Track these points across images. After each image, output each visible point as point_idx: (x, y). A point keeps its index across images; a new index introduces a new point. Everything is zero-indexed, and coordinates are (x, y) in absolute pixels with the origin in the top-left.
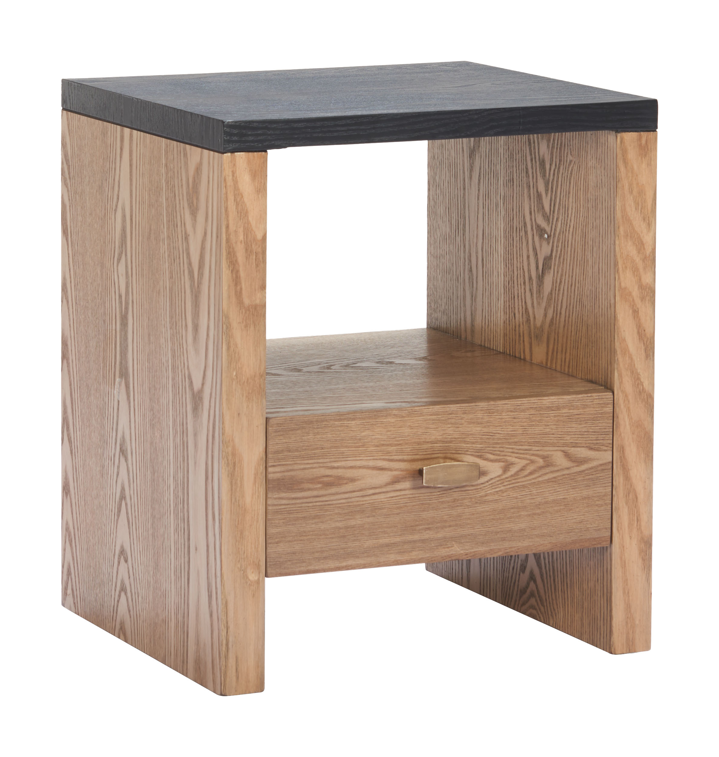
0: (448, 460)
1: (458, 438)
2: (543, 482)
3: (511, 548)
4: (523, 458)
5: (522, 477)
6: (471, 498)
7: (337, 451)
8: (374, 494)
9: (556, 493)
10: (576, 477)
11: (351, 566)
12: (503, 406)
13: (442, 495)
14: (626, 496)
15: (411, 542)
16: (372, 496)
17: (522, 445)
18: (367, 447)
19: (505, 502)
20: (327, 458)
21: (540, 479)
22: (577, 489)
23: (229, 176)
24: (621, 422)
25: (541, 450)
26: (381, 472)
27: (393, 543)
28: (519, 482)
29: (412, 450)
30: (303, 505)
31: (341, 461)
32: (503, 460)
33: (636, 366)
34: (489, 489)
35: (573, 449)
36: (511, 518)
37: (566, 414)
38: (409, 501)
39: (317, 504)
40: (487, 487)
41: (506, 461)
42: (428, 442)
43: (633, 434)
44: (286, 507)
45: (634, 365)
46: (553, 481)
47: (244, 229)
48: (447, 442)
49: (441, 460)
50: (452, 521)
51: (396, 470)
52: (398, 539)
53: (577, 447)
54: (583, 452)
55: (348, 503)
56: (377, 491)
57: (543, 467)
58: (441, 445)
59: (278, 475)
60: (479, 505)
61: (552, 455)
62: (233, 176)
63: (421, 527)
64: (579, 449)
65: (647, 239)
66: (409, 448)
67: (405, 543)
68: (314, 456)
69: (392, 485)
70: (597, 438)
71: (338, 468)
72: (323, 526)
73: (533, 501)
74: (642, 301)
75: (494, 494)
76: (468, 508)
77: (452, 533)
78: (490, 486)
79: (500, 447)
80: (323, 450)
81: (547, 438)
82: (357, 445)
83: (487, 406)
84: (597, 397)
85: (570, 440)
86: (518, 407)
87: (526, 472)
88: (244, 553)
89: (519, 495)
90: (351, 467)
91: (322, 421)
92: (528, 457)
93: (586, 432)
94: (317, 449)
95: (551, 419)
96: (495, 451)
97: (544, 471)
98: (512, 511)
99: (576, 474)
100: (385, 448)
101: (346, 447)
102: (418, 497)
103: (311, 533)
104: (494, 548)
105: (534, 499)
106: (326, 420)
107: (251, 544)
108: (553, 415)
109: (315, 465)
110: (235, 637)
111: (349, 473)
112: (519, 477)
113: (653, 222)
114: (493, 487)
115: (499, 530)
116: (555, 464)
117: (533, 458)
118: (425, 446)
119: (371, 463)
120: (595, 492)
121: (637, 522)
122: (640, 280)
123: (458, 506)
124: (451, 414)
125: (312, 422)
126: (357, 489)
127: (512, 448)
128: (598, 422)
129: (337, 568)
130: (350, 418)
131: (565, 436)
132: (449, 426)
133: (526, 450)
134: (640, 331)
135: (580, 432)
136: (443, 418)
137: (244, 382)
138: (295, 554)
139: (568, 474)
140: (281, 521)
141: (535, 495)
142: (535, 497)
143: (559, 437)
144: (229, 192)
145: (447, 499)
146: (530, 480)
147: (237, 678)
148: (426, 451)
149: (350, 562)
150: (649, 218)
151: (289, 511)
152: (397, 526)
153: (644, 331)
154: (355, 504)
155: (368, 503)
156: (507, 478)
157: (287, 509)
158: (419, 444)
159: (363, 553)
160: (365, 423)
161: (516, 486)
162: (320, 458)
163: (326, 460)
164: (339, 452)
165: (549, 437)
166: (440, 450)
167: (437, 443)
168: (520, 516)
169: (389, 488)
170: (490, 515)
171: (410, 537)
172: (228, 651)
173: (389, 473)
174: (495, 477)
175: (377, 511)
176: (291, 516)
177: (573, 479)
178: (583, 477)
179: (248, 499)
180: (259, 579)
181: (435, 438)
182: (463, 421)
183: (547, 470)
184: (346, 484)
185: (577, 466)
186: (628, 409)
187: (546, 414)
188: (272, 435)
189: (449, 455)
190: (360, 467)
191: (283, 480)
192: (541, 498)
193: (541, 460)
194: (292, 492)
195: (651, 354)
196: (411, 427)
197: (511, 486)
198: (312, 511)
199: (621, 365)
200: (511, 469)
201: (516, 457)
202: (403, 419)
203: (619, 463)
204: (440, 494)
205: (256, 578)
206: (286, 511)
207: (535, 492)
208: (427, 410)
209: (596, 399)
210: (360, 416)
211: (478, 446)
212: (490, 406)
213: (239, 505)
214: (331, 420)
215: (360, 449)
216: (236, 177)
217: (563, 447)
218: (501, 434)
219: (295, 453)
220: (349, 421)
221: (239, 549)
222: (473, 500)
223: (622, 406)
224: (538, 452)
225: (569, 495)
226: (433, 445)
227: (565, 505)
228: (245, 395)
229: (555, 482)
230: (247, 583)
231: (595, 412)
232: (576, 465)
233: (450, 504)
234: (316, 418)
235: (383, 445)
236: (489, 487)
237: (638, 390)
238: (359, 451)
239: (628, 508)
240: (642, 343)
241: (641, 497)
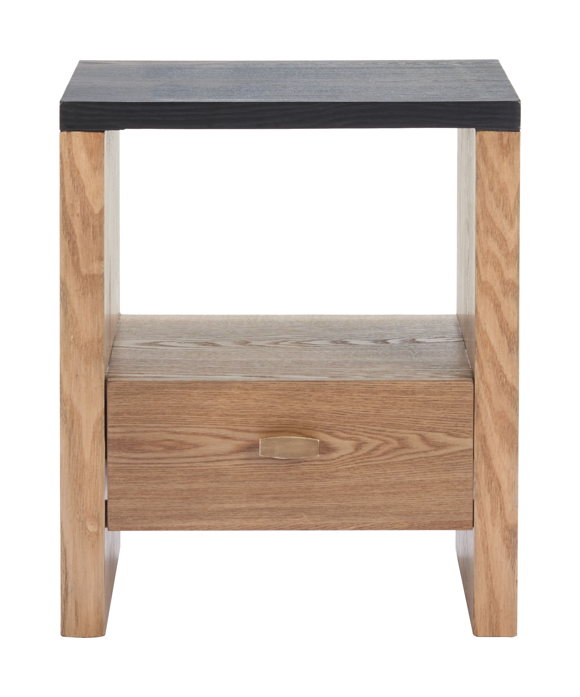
1: (306, 414)
2: (397, 463)
3: (364, 523)
4: (377, 439)
5: (375, 457)
6: (320, 472)
7: (179, 417)
8: (218, 461)
9: (412, 475)
10: (434, 461)
11: (194, 527)
12: (354, 387)
13: (290, 468)
14: (488, 484)
15: (256, 509)
16: (215, 463)
17: (375, 426)
18: (210, 416)
19: (357, 479)
20: (168, 423)
21: (395, 460)
22: (435, 473)
23: (65, 153)
24: (482, 412)
25: (395, 432)
26: (226, 441)
27: (239, 509)
28: (372, 461)
29: (257, 422)
30: (145, 465)
31: (183, 427)
32: (355, 439)
33: (498, 358)
34: (340, 465)
35: (430, 433)
36: (363, 494)
37: (422, 399)
38: (255, 470)
39: (159, 465)
40: (337, 463)
41: (358, 440)
42: (274, 416)
43: (496, 424)
44: (127, 466)
45: (497, 357)
46: (409, 463)
47: (80, 203)
48: (294, 417)
50: (301, 492)
51: (240, 440)
52: (243, 506)
53: (435, 432)
54: (441, 438)
55: (191, 467)
56: (221, 458)
57: (398, 448)
58: (288, 419)
59: (118, 436)
60: (329, 480)
61: (408, 438)
62: (69, 153)
63: (268, 496)
64: (437, 434)
65: (510, 235)
66: (255, 420)
67: (250, 509)
68: (155, 420)
69: (237, 453)
70: (457, 424)
71: (179, 433)
72: (165, 487)
73: (387, 480)
74: (504, 296)
75: (346, 471)
76: (318, 482)
77: (301, 504)
78: (342, 462)
79: (351, 426)
80: (164, 416)
81: (402, 421)
82: (199, 413)
83: (337, 386)
84: (456, 385)
85: (427, 424)
86: (370, 389)
87: (379, 452)
88: (83, 505)
89: (372, 473)
90: (194, 434)
91: (163, 388)
92: (382, 437)
93: (444, 418)
94: (158, 413)
95: (406, 403)
96: (346, 429)
97: (399, 452)
98: (365, 488)
99: (434, 458)
100: (228, 418)
101: (188, 414)
102: (265, 467)
103: (153, 492)
104: (346, 522)
106: (167, 388)
107: (91, 498)
108: (408, 399)
109: (156, 429)
110: (74, 583)
111: (192, 439)
112: (371, 456)
113: (516, 219)
114: (344, 464)
115: (351, 505)
116: (410, 446)
117: (386, 439)
118: (272, 419)
119: (215, 431)
120: (455, 477)
121: (501, 510)
122: (502, 275)
123: (307, 479)
124: (298, 390)
125: (152, 388)
126: (200, 455)
127: (364, 428)
128: (457, 409)
129: (180, 527)
130: (192, 387)
131: (422, 420)
132: (296, 402)
133: (379, 431)
134: (503, 325)
135: (438, 417)
136: (290, 394)
137: (82, 346)
138: (137, 510)
139: (425, 458)
140: (122, 479)
141: (390, 475)
142: (389, 477)
143: (415, 421)
144: (65, 168)
145: (296, 471)
146: (384, 460)
147: (77, 621)
148: (272, 424)
149: (194, 523)
150: (511, 215)
151: (129, 470)
152: (242, 493)
153: (507, 325)
154: (198, 468)
155: (212, 469)
156: (359, 456)
157: (129, 468)
158: (264, 417)
159: (207, 516)
160: (208, 393)
161: (369, 465)
162: (161, 422)
163: (167, 425)
164: (181, 418)
165: (404, 420)
166: (287, 425)
167: (283, 417)
168: (374, 493)
169: (232, 457)
170: (341, 490)
171: (257, 505)
172: (67, 595)
173: (234, 442)
174: (347, 455)
175: (221, 477)
176: (132, 475)
177: (431, 462)
178: (442, 461)
179: (87, 456)
180: (98, 531)
181: (282, 413)
182: (311, 398)
183: (403, 451)
184: (189, 449)
185: (435, 450)
186: (490, 400)
187: (400, 397)
188: (112, 398)
190: (203, 434)
191: (123, 440)
192: (396, 478)
193: (396, 442)
194: (133, 452)
195: (515, 348)
196: (257, 401)
197: (364, 464)
198: (153, 472)
199: (482, 356)
200: (363, 448)
201: (369, 437)
202: (247, 392)
203: (480, 452)
204: (287, 466)
205: (96, 530)
206: (127, 470)
207: (389, 471)
208: (273, 385)
209: (455, 387)
210: (202, 386)
211: (327, 423)
212: (339, 386)
213: (77, 460)
214: (172, 387)
215: (203, 417)
216: (73, 154)
217: (419, 430)
218: (352, 413)
219: (135, 416)
220: (191, 390)
221: (77, 501)
222: (323, 474)
223: (483, 396)
224: (393, 434)
225: (426, 477)
226: (279, 419)
227: (422, 487)
228: (83, 358)
229: (411, 463)
230: (86, 533)
231: (454, 399)
232: (434, 449)
233: (298, 476)
234: (157, 384)
235: (227, 415)
236: (339, 463)
237: (501, 382)
238: (202, 419)
239: (491, 496)
240: (505, 336)
241: (505, 486)
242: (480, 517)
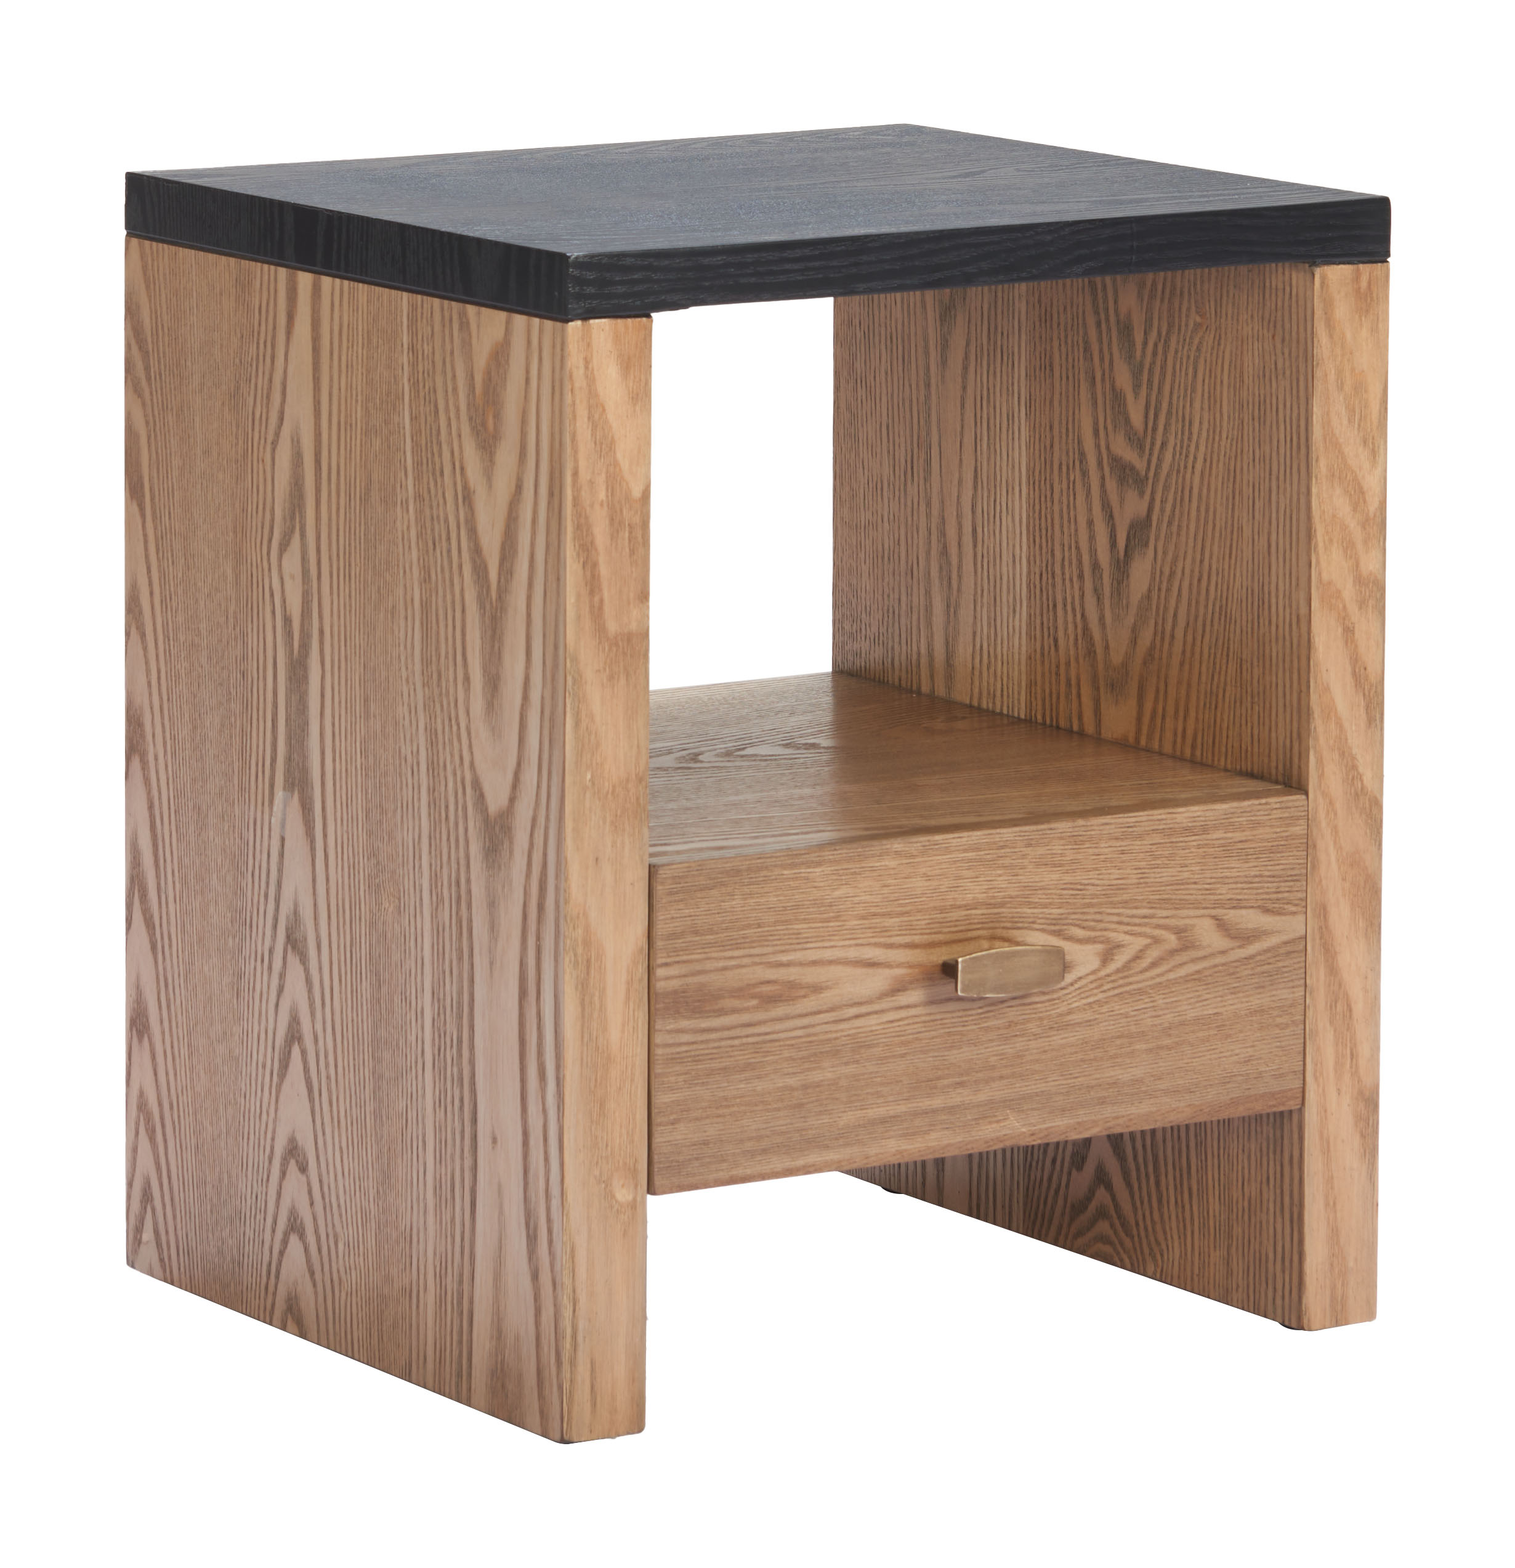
0: (997, 943)
1: (1017, 896)
2: (1175, 982)
3: (1117, 1118)
4: (1140, 934)
5: (1137, 973)
6: (1041, 1019)
7: (787, 929)
8: (857, 1017)
9: (1201, 1004)
10: (1238, 970)
11: (813, 1165)
12: (1102, 828)
13: (986, 1015)
14: (1331, 1007)
15: (927, 1113)
16: (853, 1021)
17: (1136, 908)
18: (844, 921)
19: (1104, 1024)
20: (768, 946)
21: (1172, 976)
22: (1241, 995)
23: (578, 368)
24: (1322, 857)
25: (1173, 917)
26: (870, 971)
27: (894, 1117)
28: (1131, 983)
29: (929, 924)
30: (723, 1043)
31: (795, 950)
32: (1102, 939)
33: (1349, 741)
34: (1075, 999)
35: (1232, 911)
36: (1115, 1056)
37: (1222, 842)
38: (923, 1029)
39: (750, 1040)
40: (1070, 996)
41: (1107, 941)
42: (960, 907)
43: (1344, 879)
44: (691, 1048)
45: (1346, 739)
46: (1195, 980)
47: (607, 477)
48: (994, 906)
49: (985, 944)
50: (1006, 1066)
51: (899, 965)
52: (902, 1108)
53: (1241, 908)
54: (1250, 919)
55: (809, 1035)
56: (863, 1009)
57: (1176, 951)
58: (985, 911)
59: (675, 984)
60: (1055, 1033)
61: (1194, 926)
62: (587, 368)
63: (946, 1082)
64: (1243, 912)
65: (1370, 482)
66: (925, 919)
67: (916, 1114)
68: (743, 941)
69: (893, 996)
70: (1278, 888)
71: (788, 964)
72: (760, 1086)
73: (1157, 1021)
74: (1360, 608)
75: (1085, 1010)
76: (1036, 1039)
77: (1006, 1091)
78: (1078, 992)
79: (1096, 913)
80: (759, 930)
81: (1184, 892)
82: (825, 916)
83: (1071, 830)
84: (1278, 806)
85: (1228, 893)
86: (1130, 830)
87: (1145, 963)
88: (607, 1146)
89: (1131, 1009)
90: (814, 963)
91: (760, 869)
92: (1148, 930)
93: (1256, 876)
94: (749, 926)
95: (1192, 853)
96: (1086, 920)
97: (1179, 959)
98: (1118, 1042)
99: (1239, 963)
100: (878, 921)
101: (805, 921)
102: (941, 1019)
103: (738, 1100)
104: (1085, 1119)
105: (1159, 1016)
106: (766, 867)
107: (621, 1127)
108: (1195, 844)
109: (746, 961)
110: (590, 1321)
111: (811, 976)
112: (1130, 972)
113: (1382, 447)
114: (1083, 995)
115: (1094, 1082)
116: (1198, 943)
117: (1158, 932)
118: (955, 915)
119: (853, 954)
120: (1273, 998)
121: (1352, 1059)
122: (1357, 565)
123: (1016, 1036)
124: (1002, 847)
125: (738, 872)
126: (825, 1007)
127: (1118, 915)
128: (1279, 855)
129: (788, 1170)
130: (813, 862)
131: (1219, 886)
132: (999, 872)
133: (1145, 917)
134: (1357, 670)
135: (1246, 877)
136: (988, 856)
137: (608, 793)
138: (708, 1144)
139: (1223, 965)
140: (681, 1078)
141: (1162, 1009)
142: (1161, 1013)
143: (1207, 890)
144: (578, 402)
145: (996, 1022)
146: (1152, 978)
147: (594, 1404)
148: (956, 926)
149: (813, 1158)
150: (1373, 438)
151: (694, 1056)
152: (901, 1081)
153: (1365, 669)
154: (822, 1037)
155: (846, 1036)
156: (1108, 975)
157: (693, 1053)
158: (942, 910)
159: (837, 1139)
160: (841, 872)
161: (1126, 992)
162: (754, 945)
163: (765, 950)
164: (791, 932)
165: (1187, 889)
166: (982, 923)
167: (976, 909)
168: (1133, 1052)
169: (884, 1004)
170: (1076, 1053)
171: (926, 1103)
172: (575, 1350)
173: (887, 972)
174: (1088, 975)
175: (863, 1051)
176: (699, 1067)
177: (1233, 973)
178: (1252, 969)
179: (615, 1034)
180: (638, 1200)
181: (974, 898)
182: (1026, 862)
183: (1184, 956)
184: (804, 997)
185: (1240, 947)
186: (1335, 830)
187: (1182, 842)
188: (664, 901)
189: (999, 932)
190: (831, 962)
191: (684, 992)
192: (1172, 1015)
193: (1173, 937)
194: (701, 1017)
195: (1378, 716)
196: (928, 877)
197: (1116, 991)
198: (740, 1055)
199: (1322, 740)
200: (1116, 958)
201: (1126, 933)
202: (912, 861)
203: (1318, 941)
204: (981, 1013)
205: (631, 1197)
206: (690, 1057)
207: (1161, 1001)
208: (959, 840)
209: (1275, 809)
210: (831, 857)
211: (1054, 911)
212: (1076, 829)
213: (597, 1048)
214: (776, 866)
215: (832, 924)
216: (593, 370)
217: (1214, 908)
218: (1097, 885)
219: (707, 937)
220: (809, 867)
221: (596, 1138)
222: (1045, 1022)
223: (1324, 824)
224: (1167, 921)
225: (1225, 1006)
226: (969, 912)
227: (1217, 1027)
228: (608, 820)
229: (1199, 980)
230: (612, 1207)
231: (1275, 836)
232: (1238, 944)
233: (1002, 1032)
234: (747, 863)
235: (875, 915)
236: (1074, 994)
237: (1353, 791)
238: (830, 929)
239: (1335, 1031)
240: (1362, 694)
241: (1359, 1008)
242: (1316, 1079)
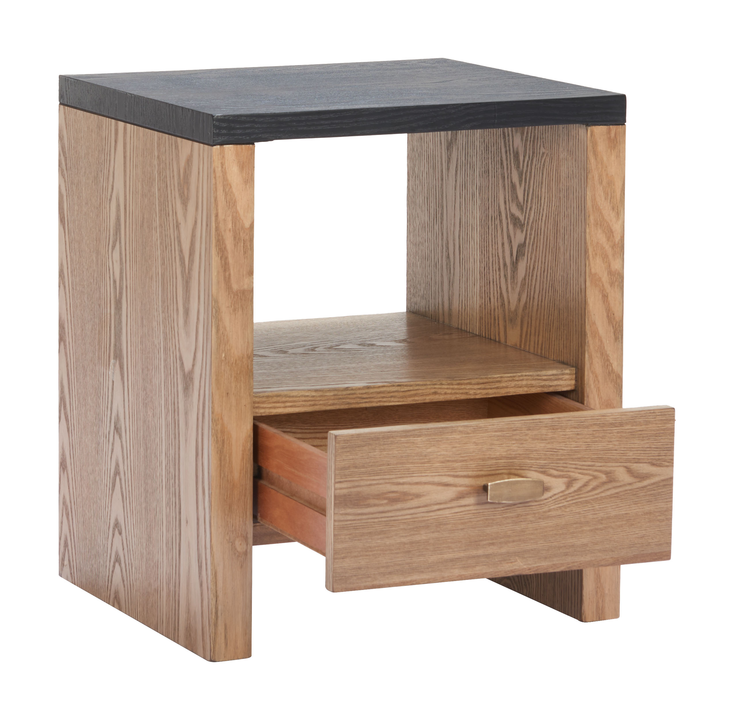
0: (512, 476)
1: (523, 454)
2: (605, 498)
3: (574, 562)
4: (586, 474)
5: (585, 493)
6: (534, 514)
7: (403, 467)
8: (439, 510)
9: (618, 509)
10: (638, 493)
11: (416, 581)
12: (567, 422)
13: (506, 511)
15: (474, 557)
16: (436, 512)
17: (585, 461)
18: (433, 464)
19: (568, 517)
20: (393, 474)
21: (603, 495)
22: (639, 505)
25: (604, 466)
26: (446, 488)
27: (457, 559)
28: (582, 498)
29: (477, 466)
30: (369, 521)
31: (407, 477)
32: (567, 476)
34: (552, 505)
35: (635, 464)
36: (573, 533)
37: (630, 430)
38: (473, 517)
39: (383, 519)
40: (550, 503)
41: (569, 477)
42: (492, 458)
44: (353, 522)
46: (615, 497)
48: (511, 458)
49: (506, 476)
50: (516, 536)
51: (461, 486)
52: (462, 554)
53: (640, 463)
54: (645, 468)
55: (414, 518)
56: (442, 506)
57: (606, 483)
58: (506, 461)
59: (345, 491)
60: (542, 520)
61: (615, 471)
63: (485, 542)
64: (641, 465)
66: (474, 464)
67: (469, 558)
68: (380, 472)
69: (457, 500)
70: (660, 453)
71: (403, 484)
72: (388, 542)
73: (595, 516)
75: (557, 510)
76: (532, 523)
77: (516, 548)
78: (554, 501)
79: (564, 463)
80: (389, 467)
81: (610, 454)
82: (423, 461)
83: (551, 423)
84: (660, 414)
85: (633, 456)
86: (582, 423)
87: (589, 488)
89: (581, 510)
90: (417, 483)
91: (388, 438)
92: (591, 472)
93: (648, 448)
94: (383, 465)
95: (614, 435)
96: (559, 467)
97: (606, 487)
98: (575, 526)
99: (638, 490)
100: (450, 464)
101: (412, 463)
102: (482, 512)
103: (377, 548)
104: (557, 563)
105: (596, 514)
106: (393, 437)
108: (616, 431)
109: (381, 481)
111: (415, 489)
112: (581, 492)
114: (556, 503)
115: (562, 545)
116: (617, 479)
117: (596, 473)
118: (490, 462)
119: (437, 479)
120: (657, 507)
123: (521, 521)
124: (515, 430)
125: (378, 439)
126: (422, 505)
127: (575, 464)
128: (660, 438)
129: (402, 582)
130: (416, 435)
131: (628, 452)
132: (513, 442)
133: (589, 466)
135: (642, 448)
136: (508, 435)
138: (361, 569)
139: (630, 490)
140: (347, 537)
141: (598, 511)
142: (597, 512)
143: (622, 453)
145: (511, 515)
146: (593, 495)
148: (490, 468)
149: (415, 577)
151: (354, 526)
152: (461, 541)
154: (420, 519)
155: (433, 519)
156: (570, 494)
157: (354, 525)
158: (483, 460)
159: (428, 568)
160: (431, 440)
161: (579, 502)
162: (386, 474)
163: (392, 477)
164: (405, 468)
165: (611, 453)
166: (505, 466)
167: (501, 459)
168: (583, 531)
169: (453, 504)
170: (553, 530)
171: (474, 553)
173: (454, 489)
174: (559, 493)
175: (441, 526)
176: (357, 532)
177: (635, 494)
178: (645, 492)
181: (500, 455)
182: (527, 437)
183: (610, 486)
184: (412, 499)
185: (639, 482)
187: (609, 430)
188: (339, 451)
189: (513, 471)
190: (425, 483)
191: (349, 496)
192: (603, 514)
193: (604, 476)
194: (358, 508)
196: (476, 444)
197: (574, 501)
198: (378, 527)
200: (574, 485)
201: (579, 473)
202: (468, 435)
206: (352, 527)
207: (597, 507)
208: (492, 426)
209: (659, 415)
210: (426, 433)
211: (541, 462)
212: (554, 422)
214: (397, 436)
215: (426, 465)
217: (626, 463)
218: (564, 450)
219: (362, 470)
220: (414, 437)
222: (537, 515)
224: (601, 468)
225: (631, 510)
226: (498, 461)
227: (627, 520)
229: (617, 497)
231: (658, 428)
232: (638, 480)
233: (514, 519)
234: (383, 434)
235: (448, 461)
236: (552, 502)
238: (425, 467)
